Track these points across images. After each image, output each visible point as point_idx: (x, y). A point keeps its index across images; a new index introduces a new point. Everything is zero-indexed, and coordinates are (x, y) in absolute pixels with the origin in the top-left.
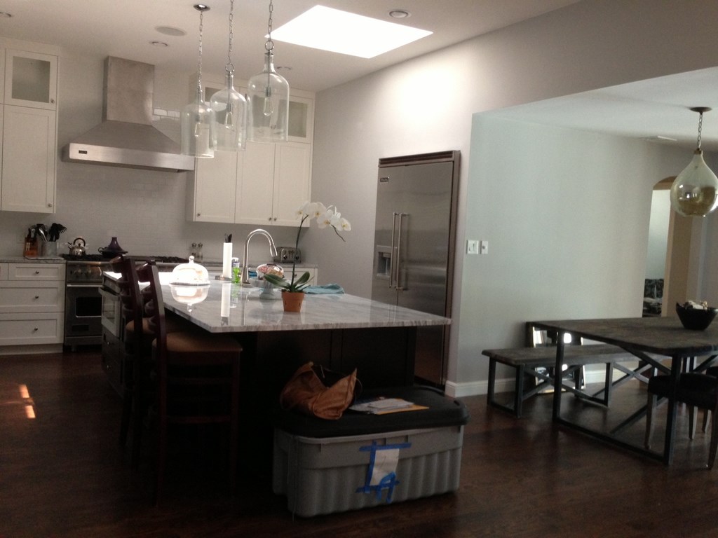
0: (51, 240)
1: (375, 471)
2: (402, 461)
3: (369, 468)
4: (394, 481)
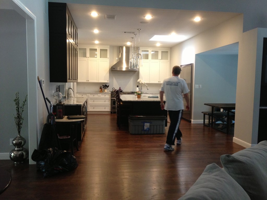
1: (145, 127)
2: (150, 126)
3: (144, 126)
4: (149, 129)
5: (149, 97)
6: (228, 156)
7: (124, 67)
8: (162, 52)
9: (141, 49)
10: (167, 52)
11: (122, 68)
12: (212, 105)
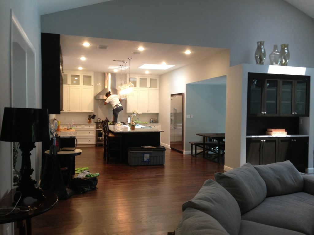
0: (93, 119)
1: (145, 158)
2: (150, 157)
4: (149, 160)
8: (151, 80)
10: (156, 80)
12: (204, 135)
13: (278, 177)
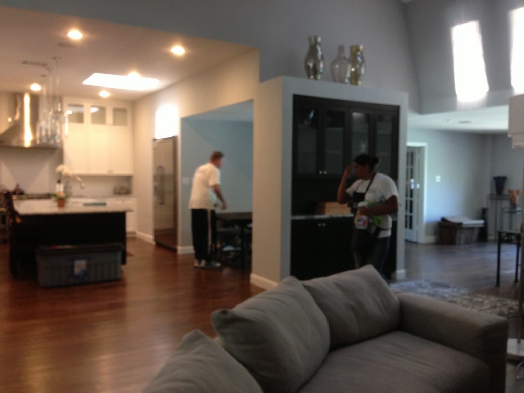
1: (75, 269)
2: (88, 266)
3: (72, 268)
4: (86, 273)
5: (86, 205)
6: (224, 312)
7: (27, 139)
8: (116, 111)
9: (67, 101)
10: (124, 111)
11: (21, 141)
13: (352, 303)
